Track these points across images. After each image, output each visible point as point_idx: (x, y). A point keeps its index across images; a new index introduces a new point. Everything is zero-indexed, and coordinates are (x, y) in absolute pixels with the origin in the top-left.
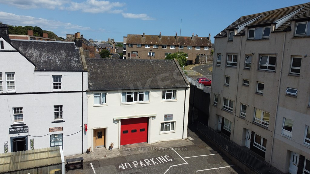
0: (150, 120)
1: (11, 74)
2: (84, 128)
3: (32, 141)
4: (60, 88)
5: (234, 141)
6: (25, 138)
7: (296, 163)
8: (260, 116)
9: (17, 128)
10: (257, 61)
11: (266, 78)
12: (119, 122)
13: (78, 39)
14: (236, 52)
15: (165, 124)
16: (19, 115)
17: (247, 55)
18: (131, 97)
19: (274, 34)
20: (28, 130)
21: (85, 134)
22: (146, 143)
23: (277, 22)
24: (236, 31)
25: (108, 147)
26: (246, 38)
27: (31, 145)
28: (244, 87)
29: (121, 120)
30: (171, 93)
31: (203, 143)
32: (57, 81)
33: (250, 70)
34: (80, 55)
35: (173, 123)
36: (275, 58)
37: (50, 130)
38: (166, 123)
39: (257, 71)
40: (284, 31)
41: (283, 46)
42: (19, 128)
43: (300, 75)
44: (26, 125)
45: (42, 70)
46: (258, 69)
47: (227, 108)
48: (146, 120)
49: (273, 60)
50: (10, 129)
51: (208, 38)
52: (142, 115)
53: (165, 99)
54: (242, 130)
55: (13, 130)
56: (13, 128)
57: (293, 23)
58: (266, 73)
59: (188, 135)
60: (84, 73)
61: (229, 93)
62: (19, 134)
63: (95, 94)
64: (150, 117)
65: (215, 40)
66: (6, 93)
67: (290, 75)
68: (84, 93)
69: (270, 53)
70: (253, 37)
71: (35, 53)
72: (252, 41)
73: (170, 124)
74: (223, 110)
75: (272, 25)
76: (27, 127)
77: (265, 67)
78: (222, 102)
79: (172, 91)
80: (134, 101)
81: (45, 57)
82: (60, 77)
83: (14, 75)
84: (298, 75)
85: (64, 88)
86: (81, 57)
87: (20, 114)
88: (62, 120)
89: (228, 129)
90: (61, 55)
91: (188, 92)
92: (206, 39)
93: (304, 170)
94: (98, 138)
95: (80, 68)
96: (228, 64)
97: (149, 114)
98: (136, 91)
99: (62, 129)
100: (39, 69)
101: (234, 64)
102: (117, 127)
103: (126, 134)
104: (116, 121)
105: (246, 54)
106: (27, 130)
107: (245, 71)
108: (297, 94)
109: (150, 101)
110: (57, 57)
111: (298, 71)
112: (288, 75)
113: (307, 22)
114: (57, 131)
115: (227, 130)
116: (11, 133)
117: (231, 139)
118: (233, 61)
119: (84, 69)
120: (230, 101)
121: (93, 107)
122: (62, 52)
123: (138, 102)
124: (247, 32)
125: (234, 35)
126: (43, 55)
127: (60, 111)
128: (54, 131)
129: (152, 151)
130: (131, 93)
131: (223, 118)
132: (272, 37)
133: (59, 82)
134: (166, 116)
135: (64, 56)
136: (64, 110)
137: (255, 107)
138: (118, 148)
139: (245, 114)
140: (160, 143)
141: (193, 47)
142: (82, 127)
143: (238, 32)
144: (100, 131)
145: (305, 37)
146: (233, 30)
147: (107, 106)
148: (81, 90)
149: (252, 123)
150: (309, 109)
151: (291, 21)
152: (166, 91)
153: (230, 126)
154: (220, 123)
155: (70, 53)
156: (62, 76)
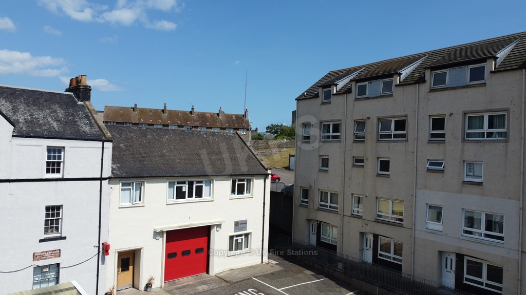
0: (214, 233)
2: (101, 250)
4: (58, 171)
5: (346, 257)
7: (451, 269)
8: (387, 210)
10: (375, 128)
11: (393, 151)
12: (163, 237)
13: (83, 86)
14: (338, 118)
15: (235, 238)
17: (357, 122)
18: (184, 190)
19: (401, 89)
21: (103, 263)
22: (205, 274)
23: (401, 73)
24: (335, 88)
25: (142, 286)
26: (354, 96)
28: (355, 169)
29: (168, 232)
30: (244, 184)
31: (295, 267)
32: (54, 158)
33: (364, 143)
34: (90, 115)
35: (247, 235)
36: (404, 121)
37: (35, 257)
38: (237, 236)
39: (376, 142)
40: (415, 83)
41: (416, 103)
43: (447, 141)
45: (28, 136)
46: (378, 140)
47: (326, 206)
48: (205, 232)
49: (400, 125)
51: (243, 115)
52: (201, 222)
53: (235, 194)
54: (358, 236)
57: (428, 73)
58: (392, 144)
59: (269, 258)
60: (105, 143)
61: (330, 182)
63: (123, 185)
64: (214, 225)
65: (298, 103)
67: (429, 142)
68: (105, 183)
69: (395, 114)
70: (366, 95)
71: (3, 105)
72: (365, 99)
73: (243, 237)
74: (321, 210)
75: (395, 76)
77: (389, 136)
78: (317, 198)
79: (246, 180)
80: (188, 197)
81: (25, 113)
82: (60, 150)
84: (443, 141)
85: (68, 170)
86: (93, 118)
88: (59, 235)
89: (329, 240)
90: (55, 111)
91: (268, 181)
92: (241, 118)
93: (465, 276)
94: (123, 270)
95: (97, 134)
96: (323, 137)
97: (211, 221)
98: (191, 180)
99: (58, 254)
100: (18, 134)
101: (334, 137)
102: (160, 247)
103: (172, 260)
104: (157, 234)
105: (355, 120)
107: (355, 145)
108: (444, 167)
109: (213, 198)
110: (48, 114)
111: (443, 136)
112: (428, 143)
113: (448, 70)
114: (49, 258)
117: (337, 255)
118: (334, 132)
119: (106, 138)
120: (331, 194)
121: (119, 208)
122: (54, 107)
123: (194, 198)
124: (354, 88)
125: (332, 93)
126: (18, 109)
127: (55, 218)
128: (42, 259)
129: (223, 285)
130: (184, 183)
131: (319, 222)
132: (397, 92)
133: (57, 161)
134: (237, 224)
135: (61, 114)
136: (65, 214)
137: (377, 197)
138: (161, 287)
139: (360, 210)
140: (229, 272)
141: (221, 128)
142: (97, 248)
143: (338, 89)
144: (126, 257)
145: (446, 89)
146: (330, 86)
147: (144, 206)
148: (99, 176)
149: (375, 222)
150: (465, 185)
151: (425, 68)
152: (237, 181)
153: (332, 235)
154: (314, 232)
155: (71, 110)
156: (64, 147)
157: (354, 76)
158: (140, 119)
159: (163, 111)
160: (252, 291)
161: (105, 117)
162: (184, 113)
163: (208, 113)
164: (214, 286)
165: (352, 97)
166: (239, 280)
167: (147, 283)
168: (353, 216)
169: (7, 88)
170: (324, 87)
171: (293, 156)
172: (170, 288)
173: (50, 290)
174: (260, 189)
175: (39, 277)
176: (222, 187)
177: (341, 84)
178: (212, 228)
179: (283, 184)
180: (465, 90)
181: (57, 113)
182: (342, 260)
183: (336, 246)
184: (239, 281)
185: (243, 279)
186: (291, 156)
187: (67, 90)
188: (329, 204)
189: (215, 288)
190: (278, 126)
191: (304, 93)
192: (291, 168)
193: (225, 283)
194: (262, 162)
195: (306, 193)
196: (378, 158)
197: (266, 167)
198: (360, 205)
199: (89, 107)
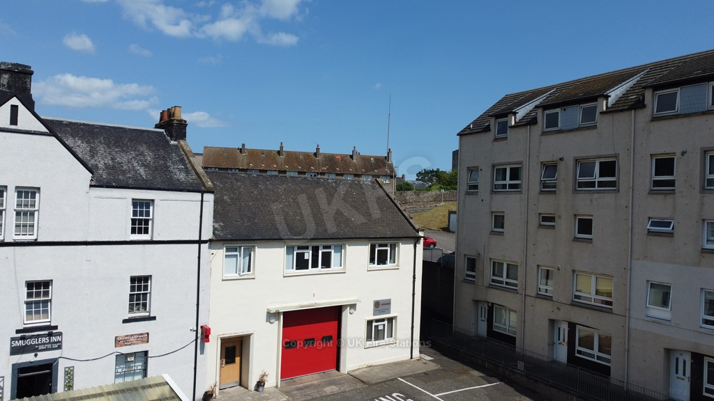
0: (347, 316)
1: (28, 192)
2: (199, 335)
3: (69, 373)
4: (146, 231)
5: (529, 354)
6: (50, 366)
7: (684, 374)
8: (588, 289)
9: (31, 337)
10: (571, 174)
11: (598, 206)
12: (279, 320)
13: (177, 120)
14: (517, 160)
15: (374, 324)
16: (37, 303)
17: (544, 165)
18: (306, 257)
19: (608, 118)
20: (61, 342)
21: (202, 352)
22: (334, 371)
23: (609, 94)
24: (513, 117)
25: (252, 384)
26: (540, 129)
27: (65, 386)
28: (542, 231)
29: (284, 312)
30: (387, 250)
31: (458, 366)
32: (141, 214)
33: (556, 194)
34: (186, 158)
35: (390, 320)
36: (614, 163)
37: (118, 342)
38: (377, 321)
39: (573, 193)
40: (630, 109)
41: (631, 137)
42: (38, 336)
43: (677, 191)
44: (56, 327)
45: (109, 186)
46: (576, 190)
47: (501, 282)
48: (334, 314)
49: (609, 168)
50: (13, 339)
51: (386, 157)
52: (329, 301)
53: (374, 263)
54: (546, 324)
55: (21, 343)
56: (23, 338)
57: (648, 94)
58: (596, 195)
59: (421, 352)
60: (205, 195)
61: (506, 249)
62: (36, 355)
63: (227, 251)
64: (346, 306)
65: (461, 140)
66: (12, 241)
67: (651, 192)
68: (204, 247)
69: (601, 154)
70: (557, 126)
71: (78, 146)
72: (556, 133)
73: (386, 322)
74: (493, 288)
75: (599, 100)
76: (60, 334)
77: (592, 184)
78: (488, 270)
79: (389, 245)
80: (312, 267)
81: (106, 157)
82: (148, 203)
83: (37, 195)
84: (672, 192)
85: (159, 230)
86: (190, 162)
87: (42, 299)
88: (147, 314)
89: (505, 330)
90: (142, 154)
91: (420, 247)
92: (382, 161)
93: (705, 386)
94: (227, 363)
95: (195, 183)
96: (496, 187)
97: (342, 300)
98: (315, 244)
99: (146, 339)
100: (97, 184)
101: (512, 186)
102: (275, 332)
103: (291, 351)
104: (272, 316)
105: (542, 162)
106: (59, 342)
107: (542, 197)
108: (673, 229)
109: (345, 268)
110: (134, 158)
111: (671, 183)
112: (649, 194)
113: (679, 88)
114: (134, 344)
115: (505, 333)
116: (15, 351)
117: (517, 350)
118: (511, 180)
119: (205, 187)
120: (508, 265)
121: (223, 280)
122: (141, 149)
123: (319, 269)
124: (541, 117)
125: (509, 125)
126: (97, 152)
127: (142, 292)
128: (126, 345)
129: (358, 387)
130: (307, 248)
131: (490, 305)
132: (603, 122)
133: (144, 218)
134: (377, 304)
135: (149, 157)
136: (155, 287)
137: (573, 271)
138: (277, 386)
139: (549, 288)
140: (365, 370)
141: (356, 175)
142: (195, 332)
143: (517, 120)
144: (231, 345)
145: (677, 116)
146: (506, 115)
147: (254, 279)
148: (198, 239)
149: (570, 305)
150: (705, 254)
151: (645, 88)
152: (377, 246)
153: (509, 322)
154: (483, 318)
155: (162, 152)
156: (153, 201)
157: (541, 100)
158: (248, 164)
159: (279, 153)
160: (397, 396)
161: (205, 161)
162: (307, 155)
163: (337, 155)
164: (346, 387)
165: (537, 130)
166: (379, 381)
167: (258, 380)
168: (539, 296)
169: (84, 124)
170: (497, 116)
171: (455, 213)
172: (288, 388)
173: (136, 385)
174: (409, 258)
175: (122, 369)
176: (358, 254)
177: (522, 112)
178: (343, 309)
179: (440, 251)
180: (705, 118)
181: (144, 156)
182: (523, 358)
183: (515, 338)
184: (380, 383)
185: (385, 380)
186: (451, 213)
187: (157, 126)
188: (504, 279)
189: (347, 390)
190: (433, 171)
191: (469, 126)
192: (452, 228)
193: (362, 384)
194: (411, 221)
195: (472, 264)
196: (575, 215)
197: (417, 227)
198: (549, 282)
199: (185, 148)
